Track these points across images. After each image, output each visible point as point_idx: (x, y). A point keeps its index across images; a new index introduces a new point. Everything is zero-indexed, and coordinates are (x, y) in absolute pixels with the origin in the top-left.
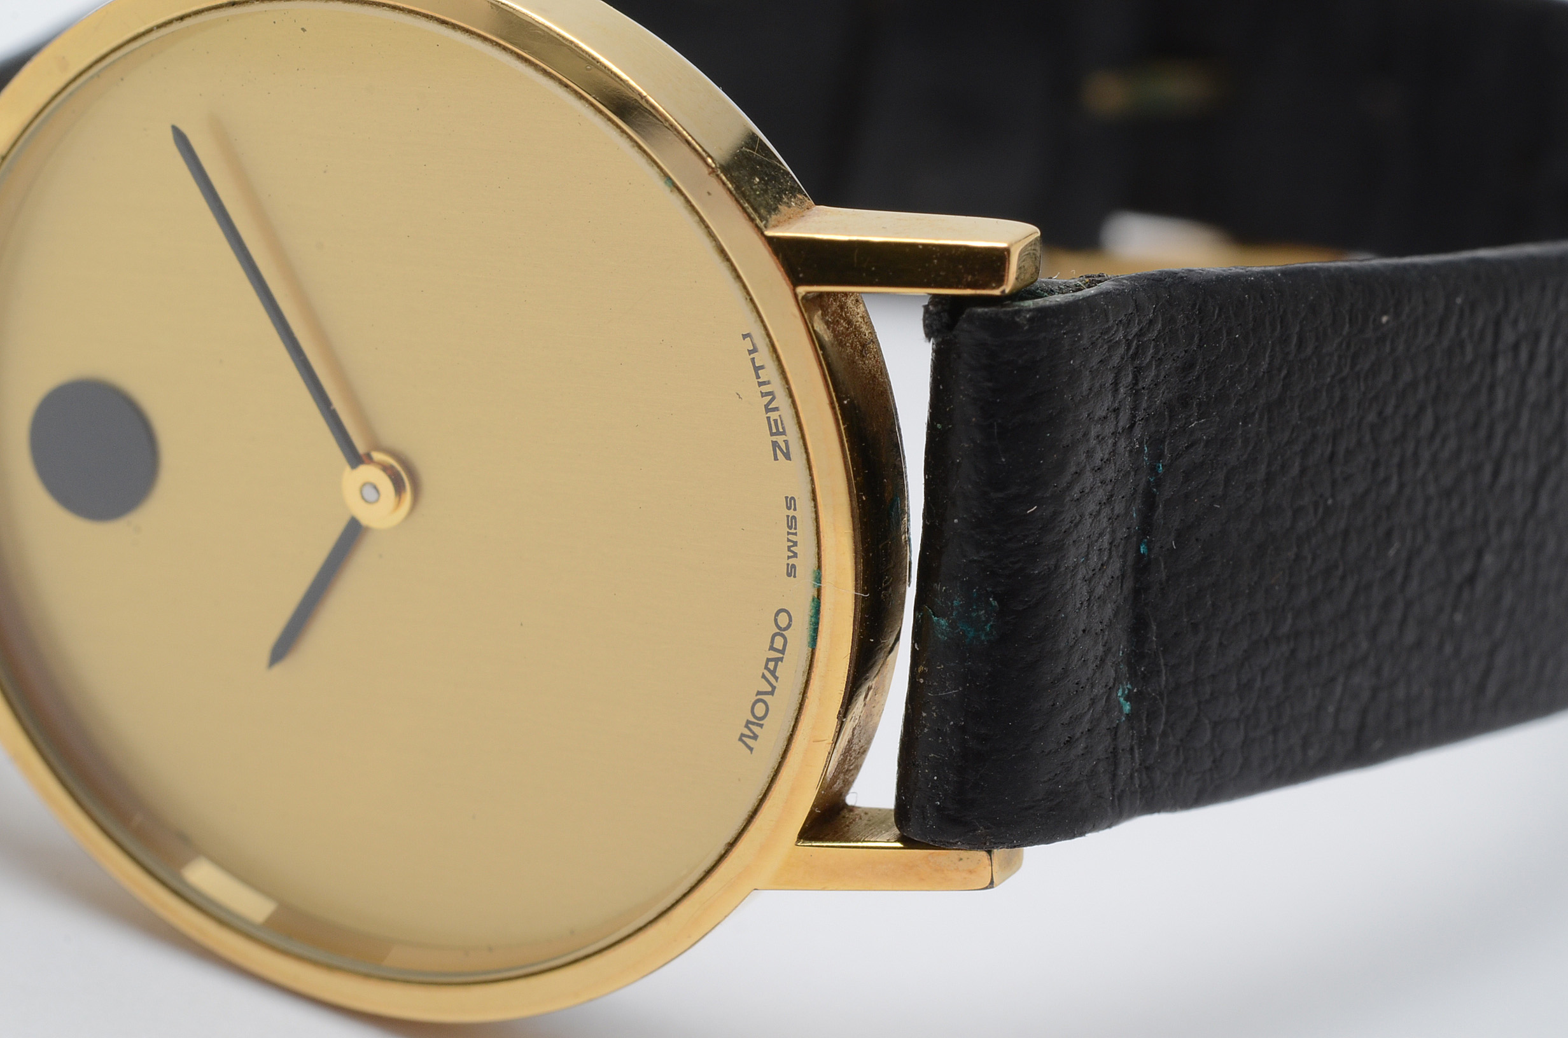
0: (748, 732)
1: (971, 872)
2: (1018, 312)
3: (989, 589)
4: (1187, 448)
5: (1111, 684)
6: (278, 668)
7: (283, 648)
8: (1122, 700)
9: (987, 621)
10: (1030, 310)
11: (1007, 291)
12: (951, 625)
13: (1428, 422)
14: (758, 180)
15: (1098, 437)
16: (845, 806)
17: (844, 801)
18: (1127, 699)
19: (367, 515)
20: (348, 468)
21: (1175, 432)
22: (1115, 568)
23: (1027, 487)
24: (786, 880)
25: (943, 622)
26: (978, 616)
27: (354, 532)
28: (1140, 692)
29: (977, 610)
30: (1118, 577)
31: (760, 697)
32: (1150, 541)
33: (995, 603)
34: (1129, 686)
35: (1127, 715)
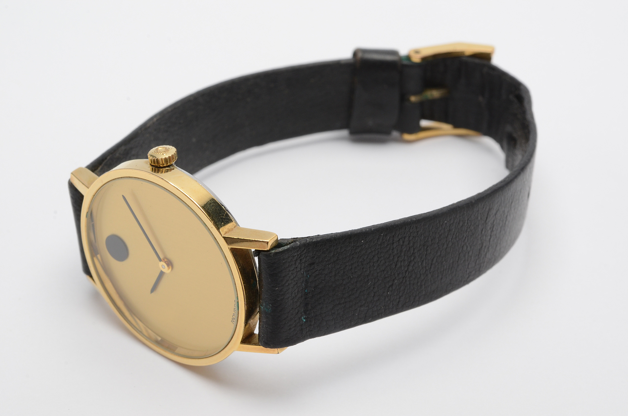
0: (232, 320)
1: (274, 351)
2: (271, 254)
3: (270, 302)
4: (315, 272)
5: (300, 317)
6: (153, 294)
7: (153, 289)
8: (303, 319)
9: (270, 308)
10: (273, 253)
11: (268, 250)
12: (264, 308)
13: (376, 259)
14: (223, 223)
15: (292, 273)
16: (254, 333)
17: (253, 332)
18: (304, 319)
19: (164, 270)
20: (159, 262)
21: (311, 269)
22: (300, 295)
23: (275, 285)
24: (239, 350)
25: (262, 307)
26: (268, 307)
27: (162, 274)
28: (307, 317)
29: (268, 306)
30: (300, 297)
31: (234, 315)
32: (307, 289)
33: (271, 305)
34: (305, 316)
35: (305, 322)
